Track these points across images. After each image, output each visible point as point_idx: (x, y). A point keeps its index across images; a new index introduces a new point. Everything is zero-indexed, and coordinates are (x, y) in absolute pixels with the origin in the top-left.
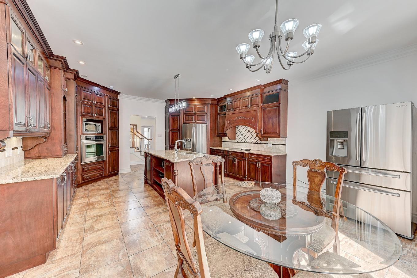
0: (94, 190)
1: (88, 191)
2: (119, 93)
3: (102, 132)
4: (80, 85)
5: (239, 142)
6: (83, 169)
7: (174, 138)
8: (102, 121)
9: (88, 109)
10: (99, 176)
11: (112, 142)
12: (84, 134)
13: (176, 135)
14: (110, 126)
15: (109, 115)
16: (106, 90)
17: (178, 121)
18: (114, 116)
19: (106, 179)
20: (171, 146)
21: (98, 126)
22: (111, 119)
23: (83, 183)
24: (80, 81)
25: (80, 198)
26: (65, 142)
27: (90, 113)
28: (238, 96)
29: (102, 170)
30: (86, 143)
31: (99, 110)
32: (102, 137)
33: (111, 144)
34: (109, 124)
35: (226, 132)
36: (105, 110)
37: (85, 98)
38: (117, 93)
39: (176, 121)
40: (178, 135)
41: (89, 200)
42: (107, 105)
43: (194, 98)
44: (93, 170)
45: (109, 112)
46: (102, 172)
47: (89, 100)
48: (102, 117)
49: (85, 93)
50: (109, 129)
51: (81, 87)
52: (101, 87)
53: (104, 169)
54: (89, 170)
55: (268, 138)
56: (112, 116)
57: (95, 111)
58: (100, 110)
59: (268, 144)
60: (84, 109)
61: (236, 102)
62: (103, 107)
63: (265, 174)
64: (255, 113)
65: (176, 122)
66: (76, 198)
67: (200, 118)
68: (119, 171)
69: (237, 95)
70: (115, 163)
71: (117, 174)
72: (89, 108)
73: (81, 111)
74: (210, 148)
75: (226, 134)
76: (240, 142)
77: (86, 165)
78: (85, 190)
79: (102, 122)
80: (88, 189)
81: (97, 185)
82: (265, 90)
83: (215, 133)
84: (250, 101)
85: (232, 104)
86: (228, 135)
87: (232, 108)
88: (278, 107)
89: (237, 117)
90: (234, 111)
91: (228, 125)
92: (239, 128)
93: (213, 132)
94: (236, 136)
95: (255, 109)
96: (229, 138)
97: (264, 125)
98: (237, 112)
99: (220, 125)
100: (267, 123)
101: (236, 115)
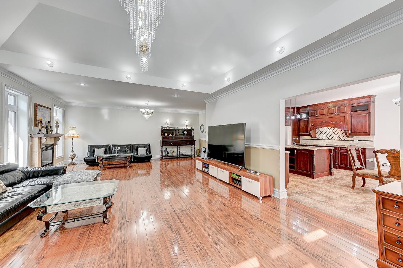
5: (319, 140)
35: (311, 132)
55: (353, 136)
59: (353, 140)
61: (320, 110)
64: (343, 119)
76: (322, 140)
82: (352, 102)
83: (295, 133)
84: (337, 110)
85: (316, 111)
86: (311, 134)
87: (316, 114)
88: (368, 114)
89: (323, 121)
90: (319, 116)
91: (312, 127)
92: (320, 129)
93: (294, 132)
94: (317, 135)
95: (343, 115)
96: (311, 136)
97: (353, 127)
98: (323, 117)
99: (301, 127)
100: (355, 126)
101: (321, 120)
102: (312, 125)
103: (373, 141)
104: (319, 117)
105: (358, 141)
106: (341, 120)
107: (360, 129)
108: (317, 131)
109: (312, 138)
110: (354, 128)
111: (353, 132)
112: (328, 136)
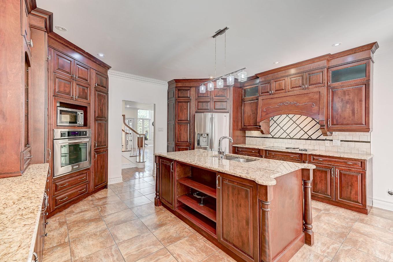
0: (76, 223)
1: (65, 227)
2: (109, 68)
3: (85, 124)
4: (53, 46)
5: (275, 138)
6: (56, 186)
7: (182, 132)
8: (86, 107)
9: (65, 86)
10: (80, 194)
11: (100, 139)
12: (58, 127)
13: (185, 129)
14: (97, 115)
15: (95, 98)
16: (92, 61)
17: (187, 109)
18: (102, 101)
19: (90, 198)
20: (177, 144)
21: (80, 114)
22: (99, 105)
23: (56, 209)
24: (53, 39)
25: (53, 247)
26: (27, 143)
27: (69, 94)
28: (281, 74)
29: (85, 185)
30: (61, 142)
31: (81, 90)
32: (86, 132)
33: (98, 142)
34: (95, 112)
35: (261, 124)
36: (90, 90)
37: (61, 68)
38: (107, 67)
39: (185, 109)
40: (188, 127)
41: (72, 253)
42: (93, 83)
43: (211, 77)
44: (71, 185)
45: (95, 94)
46: (85, 186)
47: (68, 73)
48: (85, 101)
49: (61, 60)
50: (96, 120)
51: (54, 49)
52: (85, 55)
53: (87, 182)
54: (65, 187)
55: (334, 132)
56: (100, 100)
57: (76, 91)
58: (84, 90)
59: (332, 140)
60: (59, 87)
61: (277, 83)
62: (87, 85)
63: (348, 187)
64: (317, 96)
65: (185, 111)
66: (46, 247)
67: (218, 105)
68: (107, 182)
69: (279, 73)
70: (103, 171)
71: (105, 187)
72: (67, 86)
73: (55, 90)
74: (234, 145)
75: (260, 126)
76: (279, 138)
77: (61, 178)
78: (61, 224)
79: (84, 109)
80: (65, 222)
81: (78, 210)
82: (334, 62)
83: (237, 126)
84: (306, 79)
85: (271, 84)
86: (262, 128)
87: (270, 90)
88: (364, 86)
89: (281, 103)
90: (274, 94)
91: (264, 114)
92: (275, 118)
93: (236, 124)
94: (271, 129)
95: (316, 90)
96: (262, 132)
97: (335, 113)
98: (281, 95)
99: (246, 115)
100: (340, 110)
101: (279, 100)
102: (262, 111)
103: (369, 142)
104: (276, 96)
105: (341, 141)
106: (312, 99)
107: (350, 117)
108: (272, 122)
109: (263, 136)
110: (338, 114)
111: (335, 123)
112: (288, 131)
